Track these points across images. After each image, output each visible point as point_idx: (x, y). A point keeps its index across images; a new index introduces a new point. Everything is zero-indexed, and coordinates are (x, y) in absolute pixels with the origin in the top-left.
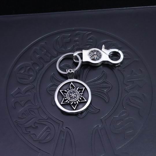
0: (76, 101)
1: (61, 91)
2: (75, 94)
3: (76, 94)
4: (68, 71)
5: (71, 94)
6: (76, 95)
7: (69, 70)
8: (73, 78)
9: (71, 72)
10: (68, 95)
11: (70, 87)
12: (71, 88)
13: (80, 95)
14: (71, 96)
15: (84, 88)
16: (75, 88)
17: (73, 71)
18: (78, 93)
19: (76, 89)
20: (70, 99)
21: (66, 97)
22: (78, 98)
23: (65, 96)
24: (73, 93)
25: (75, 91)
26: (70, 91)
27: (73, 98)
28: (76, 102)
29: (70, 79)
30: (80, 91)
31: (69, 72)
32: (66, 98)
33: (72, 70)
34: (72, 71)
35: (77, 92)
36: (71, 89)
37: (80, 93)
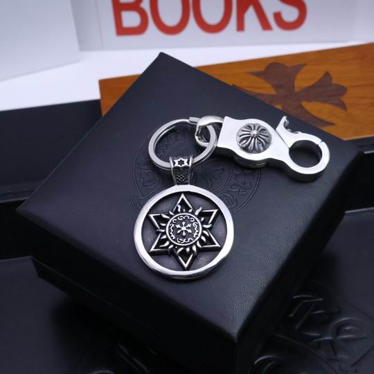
0: (191, 246)
1: (152, 216)
2: (189, 225)
3: (192, 226)
4: (174, 163)
5: (178, 226)
6: (192, 228)
7: (176, 161)
8: (187, 184)
9: (183, 165)
10: (170, 227)
11: (177, 208)
12: (179, 210)
13: (204, 229)
14: (179, 232)
15: (215, 211)
16: (190, 209)
17: (188, 162)
18: (198, 225)
19: (193, 213)
20: (175, 240)
21: (165, 233)
22: (197, 236)
23: (163, 231)
24: (184, 223)
25: (191, 217)
26: (176, 218)
27: (184, 237)
28: (191, 249)
29: (178, 184)
30: (203, 219)
31: (177, 165)
32: (164, 237)
33: (186, 161)
34: (186, 164)
35: (196, 221)
36: (179, 213)
37: (203, 223)
